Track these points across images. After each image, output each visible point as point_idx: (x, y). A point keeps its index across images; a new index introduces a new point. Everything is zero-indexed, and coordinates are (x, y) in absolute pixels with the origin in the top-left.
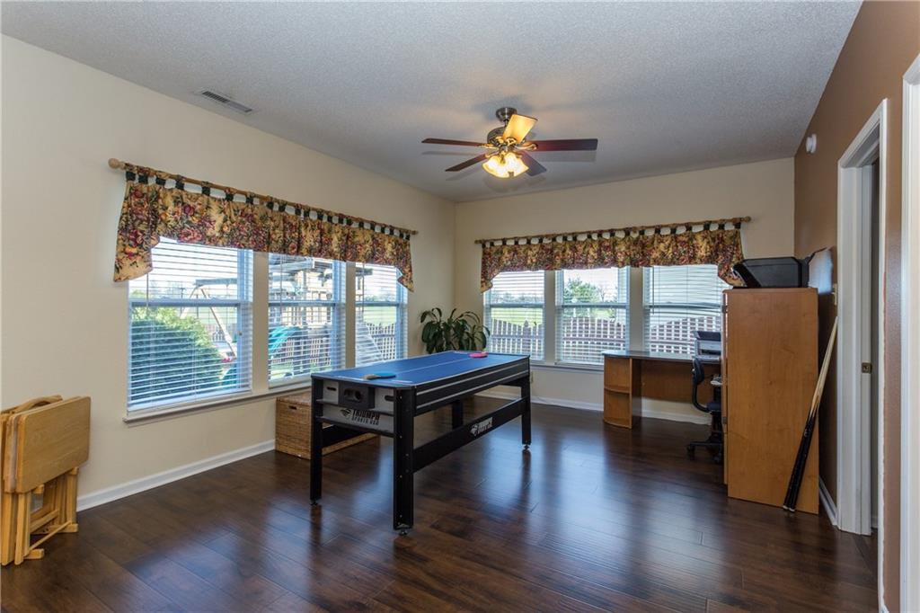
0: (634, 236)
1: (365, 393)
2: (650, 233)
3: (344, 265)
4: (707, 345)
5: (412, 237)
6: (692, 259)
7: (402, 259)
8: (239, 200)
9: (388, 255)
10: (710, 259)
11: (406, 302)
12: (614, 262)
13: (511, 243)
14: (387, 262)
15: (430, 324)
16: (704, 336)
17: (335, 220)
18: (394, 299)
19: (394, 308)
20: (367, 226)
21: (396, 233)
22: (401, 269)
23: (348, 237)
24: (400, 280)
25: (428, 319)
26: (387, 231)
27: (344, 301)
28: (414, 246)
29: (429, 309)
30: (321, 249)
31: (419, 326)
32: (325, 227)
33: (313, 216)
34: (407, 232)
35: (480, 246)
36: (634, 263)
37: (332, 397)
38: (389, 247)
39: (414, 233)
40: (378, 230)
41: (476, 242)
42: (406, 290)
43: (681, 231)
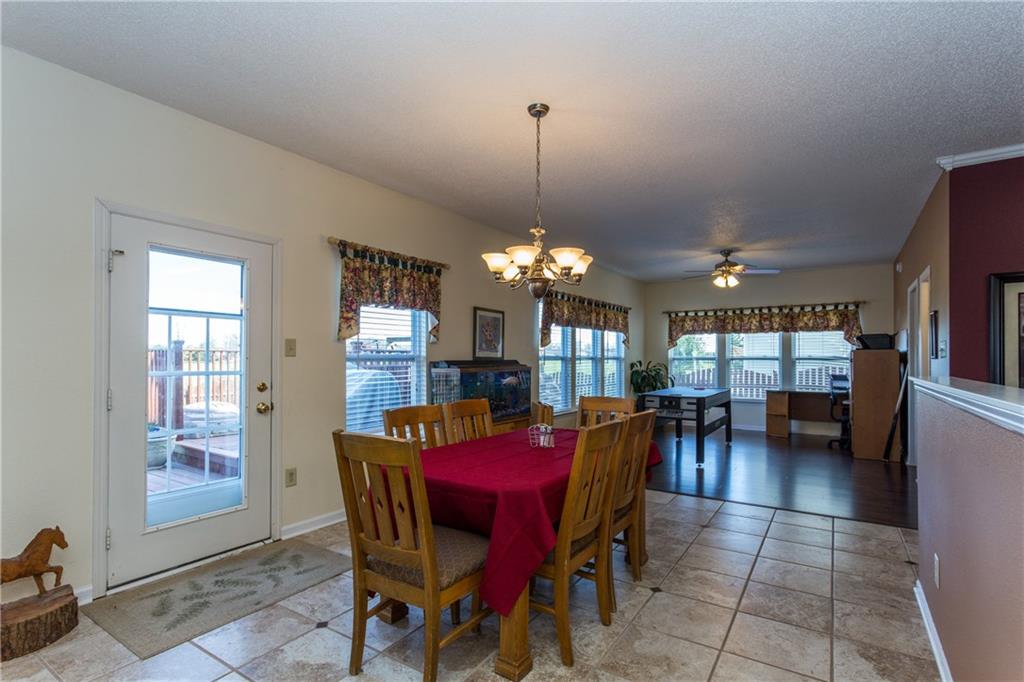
0: (786, 311)
2: (797, 310)
4: (838, 384)
5: (629, 312)
6: (826, 328)
7: (626, 327)
9: (620, 325)
10: (839, 328)
11: (623, 355)
12: (772, 329)
13: (691, 314)
14: (620, 330)
15: (636, 372)
16: (835, 378)
20: (612, 307)
21: (623, 310)
22: (625, 334)
23: (605, 316)
24: (624, 342)
25: (635, 368)
26: (619, 310)
27: (600, 355)
29: (634, 361)
30: (598, 326)
32: (598, 311)
34: (627, 309)
35: (667, 315)
36: (786, 330)
37: (653, 404)
38: (620, 320)
39: (630, 309)
40: (616, 308)
41: (664, 312)
43: (819, 309)
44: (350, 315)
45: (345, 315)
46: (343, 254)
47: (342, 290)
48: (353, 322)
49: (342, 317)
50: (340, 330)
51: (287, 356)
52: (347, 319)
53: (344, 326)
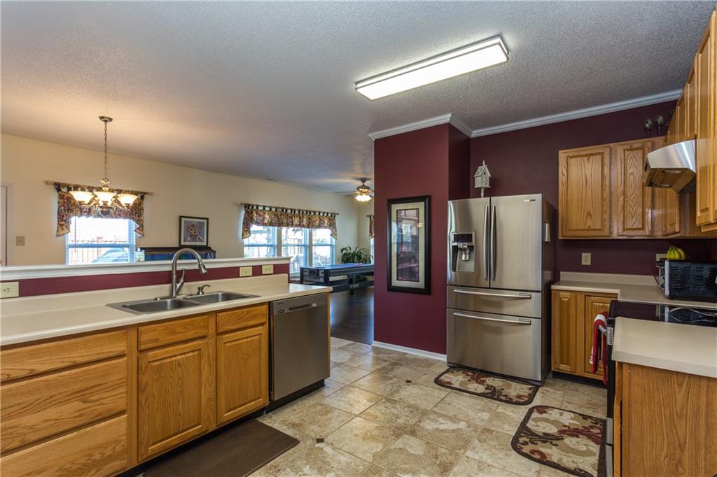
1: (316, 271)
3: (308, 230)
5: (336, 216)
7: (332, 225)
8: (273, 210)
9: (326, 225)
11: (334, 244)
14: (325, 227)
15: (345, 254)
17: (305, 213)
18: (329, 243)
19: (329, 247)
20: (317, 213)
21: (329, 215)
22: (332, 230)
23: (310, 219)
24: (331, 235)
25: (344, 252)
26: (325, 215)
27: (308, 244)
28: (338, 220)
29: (345, 247)
30: (300, 225)
31: (340, 255)
32: (301, 216)
33: (297, 212)
34: (334, 214)
35: (369, 218)
37: (307, 274)
38: (326, 221)
39: (338, 214)
40: (321, 214)
41: (368, 216)
42: (334, 240)
44: (62, 223)
45: (60, 223)
46: (59, 190)
47: (58, 209)
48: (64, 227)
49: (59, 224)
50: (58, 231)
51: (17, 245)
52: (62, 225)
53: (60, 229)
